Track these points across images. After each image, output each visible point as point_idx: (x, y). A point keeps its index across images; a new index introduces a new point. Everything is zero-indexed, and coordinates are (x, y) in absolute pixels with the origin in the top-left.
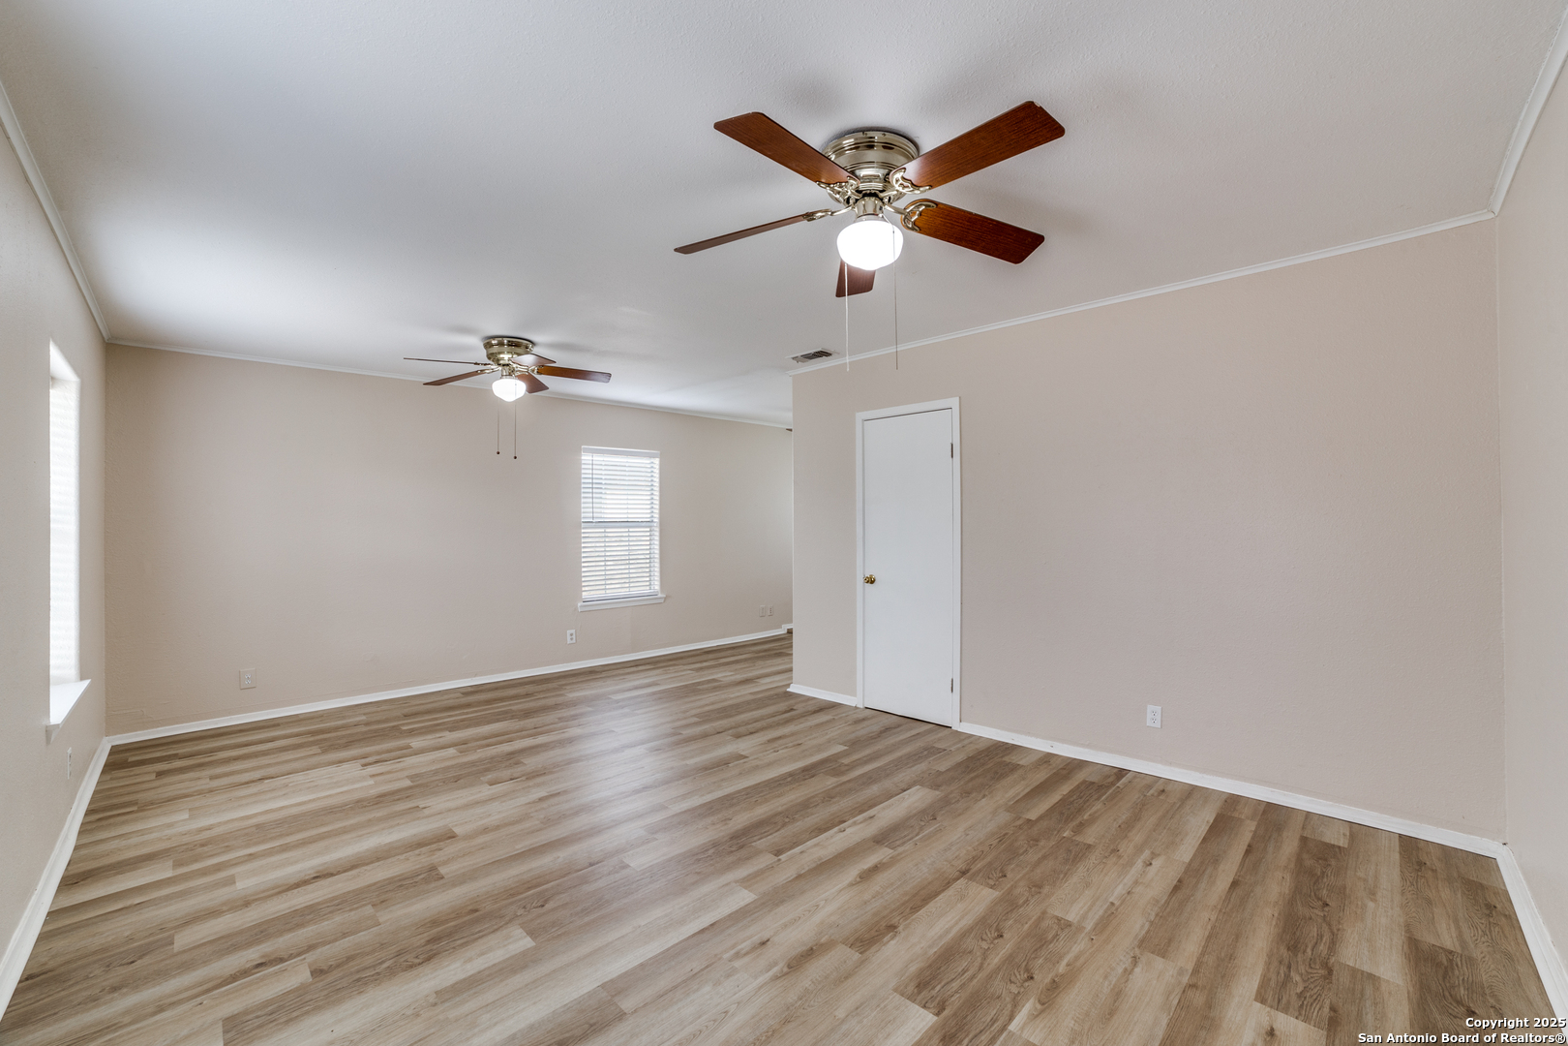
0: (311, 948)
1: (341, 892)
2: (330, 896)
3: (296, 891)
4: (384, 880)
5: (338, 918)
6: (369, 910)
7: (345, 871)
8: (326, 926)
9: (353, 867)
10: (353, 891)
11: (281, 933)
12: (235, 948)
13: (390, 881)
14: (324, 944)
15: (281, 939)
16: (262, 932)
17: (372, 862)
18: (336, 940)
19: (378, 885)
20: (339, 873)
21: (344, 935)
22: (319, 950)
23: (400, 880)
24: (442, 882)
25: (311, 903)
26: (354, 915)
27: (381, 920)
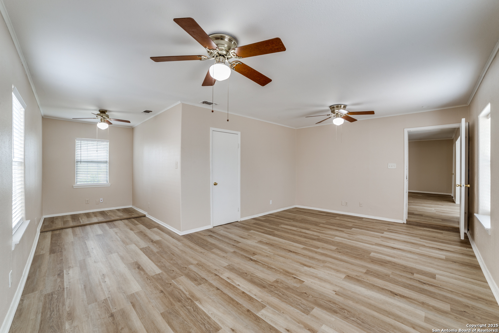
0: (411, 279)
1: (394, 285)
2: (397, 286)
3: (405, 295)
4: (380, 279)
5: (400, 280)
6: (391, 276)
7: (387, 290)
8: (404, 280)
9: (383, 289)
10: (390, 283)
11: (416, 287)
12: (431, 292)
13: (379, 278)
14: (408, 277)
15: (417, 285)
16: (421, 291)
17: (377, 286)
18: (404, 276)
19: (382, 279)
20: (389, 291)
21: (401, 276)
22: (410, 277)
23: (377, 276)
24: (368, 269)
25: (403, 288)
26: (396, 278)
27: (391, 273)
